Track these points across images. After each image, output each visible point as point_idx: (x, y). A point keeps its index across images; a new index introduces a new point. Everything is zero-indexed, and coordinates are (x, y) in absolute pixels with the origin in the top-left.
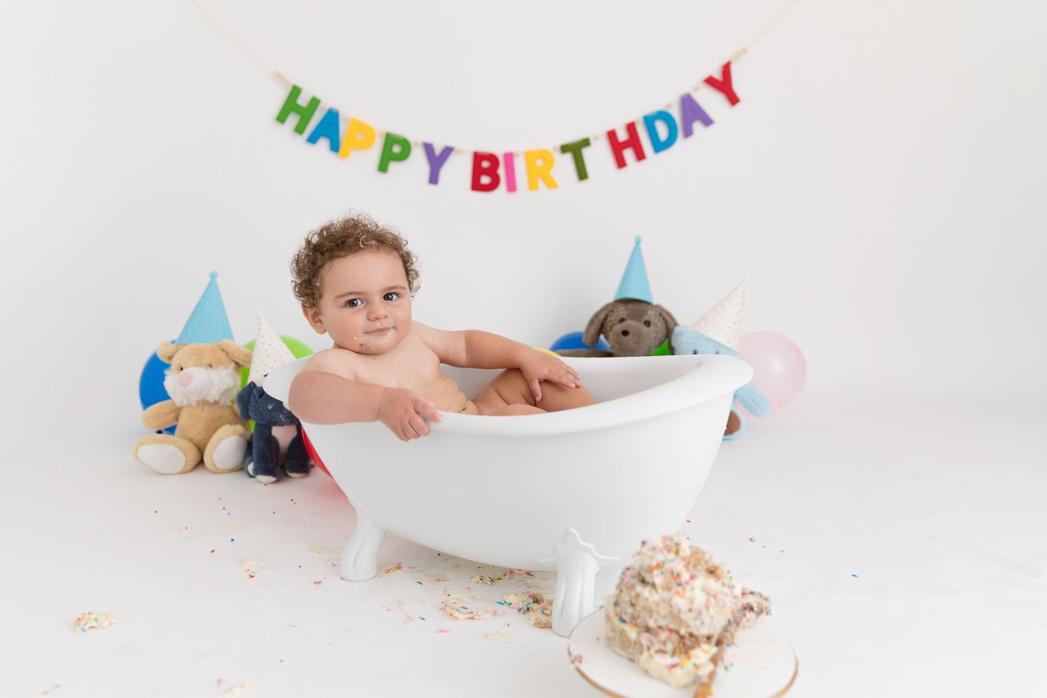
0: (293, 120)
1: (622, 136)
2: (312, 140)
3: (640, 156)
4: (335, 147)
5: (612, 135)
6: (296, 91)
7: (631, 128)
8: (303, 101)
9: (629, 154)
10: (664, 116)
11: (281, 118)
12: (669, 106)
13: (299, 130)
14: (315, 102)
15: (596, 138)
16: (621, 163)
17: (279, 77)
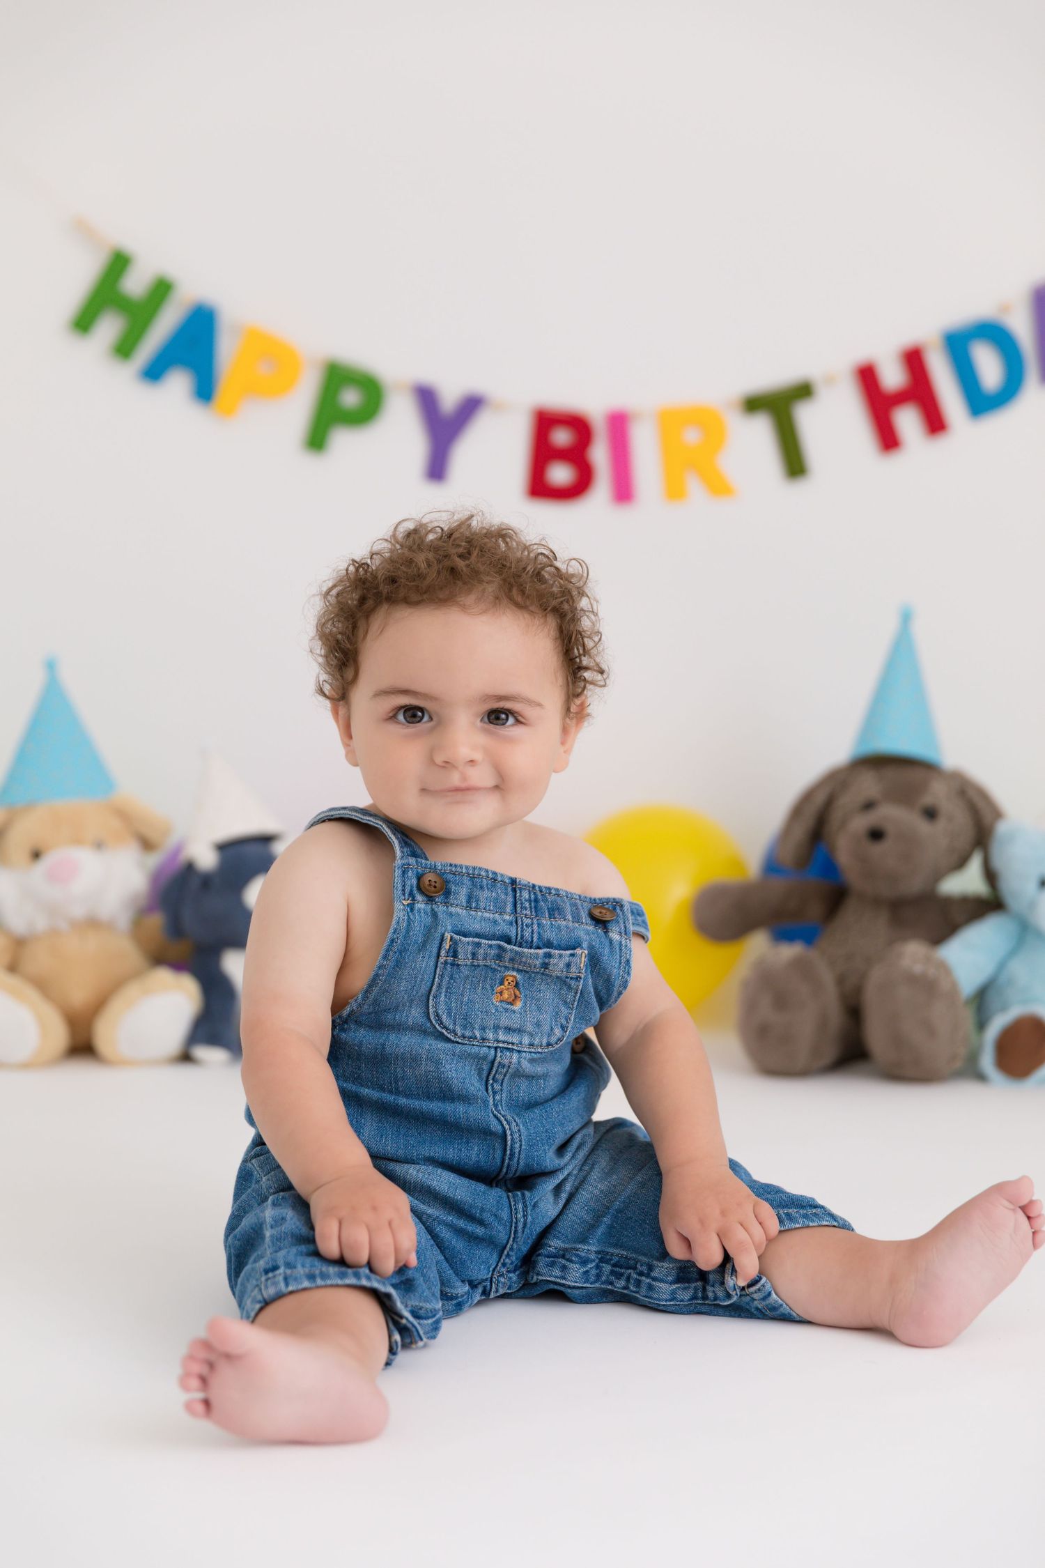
0: (109, 328)
1: (893, 377)
2: (154, 373)
3: (935, 423)
4: (205, 391)
5: (867, 376)
6: (119, 263)
7: (914, 360)
8: (135, 284)
9: (907, 420)
10: (994, 333)
11: (83, 323)
12: (1005, 309)
13: (124, 349)
14: (162, 289)
15: (830, 380)
16: (888, 440)
17: (83, 230)
